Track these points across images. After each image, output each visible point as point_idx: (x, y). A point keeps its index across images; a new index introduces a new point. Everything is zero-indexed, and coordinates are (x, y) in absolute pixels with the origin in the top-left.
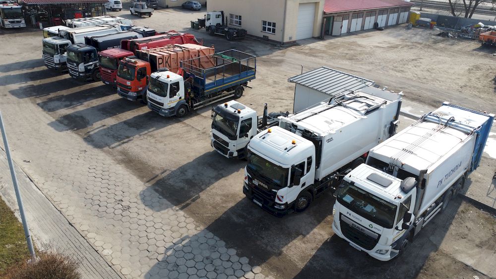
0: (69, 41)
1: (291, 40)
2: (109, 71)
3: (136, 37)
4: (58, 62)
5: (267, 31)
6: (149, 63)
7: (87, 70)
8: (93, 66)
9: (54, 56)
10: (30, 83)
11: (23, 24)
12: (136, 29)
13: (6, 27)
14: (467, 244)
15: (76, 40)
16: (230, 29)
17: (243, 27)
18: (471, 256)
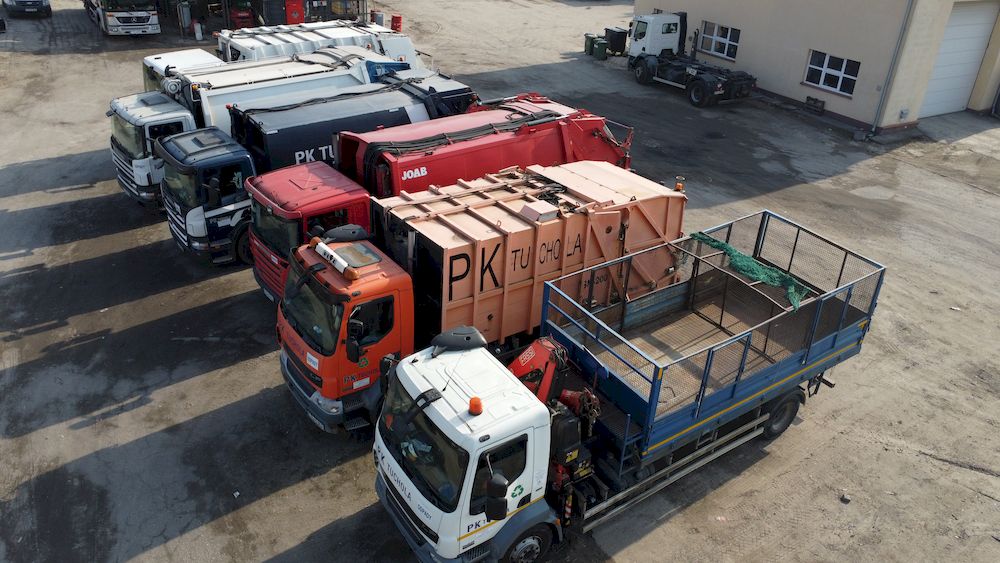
0: (186, 115)
4: (144, 182)
5: (821, 85)
6: (406, 277)
7: (213, 231)
8: (238, 217)
9: (134, 162)
11: (153, 26)
12: (409, 82)
13: (111, 33)
15: (209, 109)
16: (702, 69)
17: (741, 63)
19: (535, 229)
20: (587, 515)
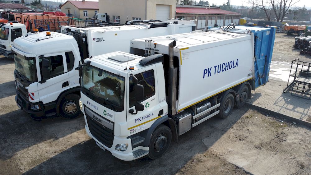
14: (244, 146)
18: (246, 157)
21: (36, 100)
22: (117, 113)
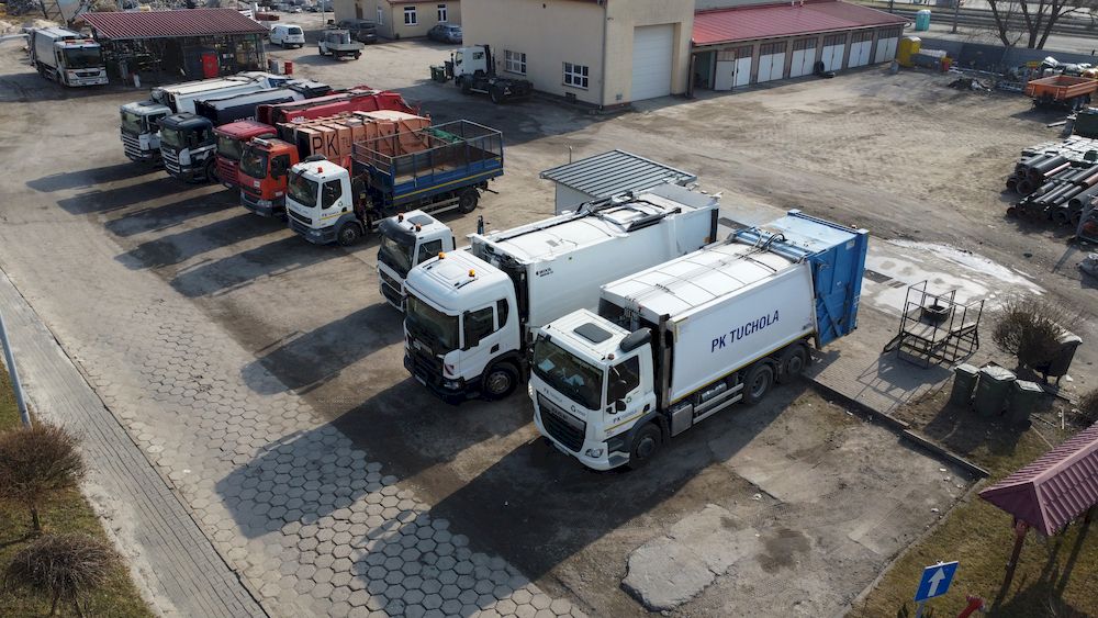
0: (166, 109)
1: (619, 102)
2: (231, 163)
3: (291, 99)
4: (147, 148)
5: (573, 84)
6: (295, 147)
7: (194, 163)
8: (206, 154)
9: (140, 137)
10: (97, 187)
11: (102, 79)
12: (294, 85)
13: (71, 84)
14: (771, 454)
15: (180, 106)
16: (499, 80)
17: (529, 76)
18: (766, 471)
19: (351, 129)
20: (373, 223)
21: (456, 376)
22: (591, 411)
